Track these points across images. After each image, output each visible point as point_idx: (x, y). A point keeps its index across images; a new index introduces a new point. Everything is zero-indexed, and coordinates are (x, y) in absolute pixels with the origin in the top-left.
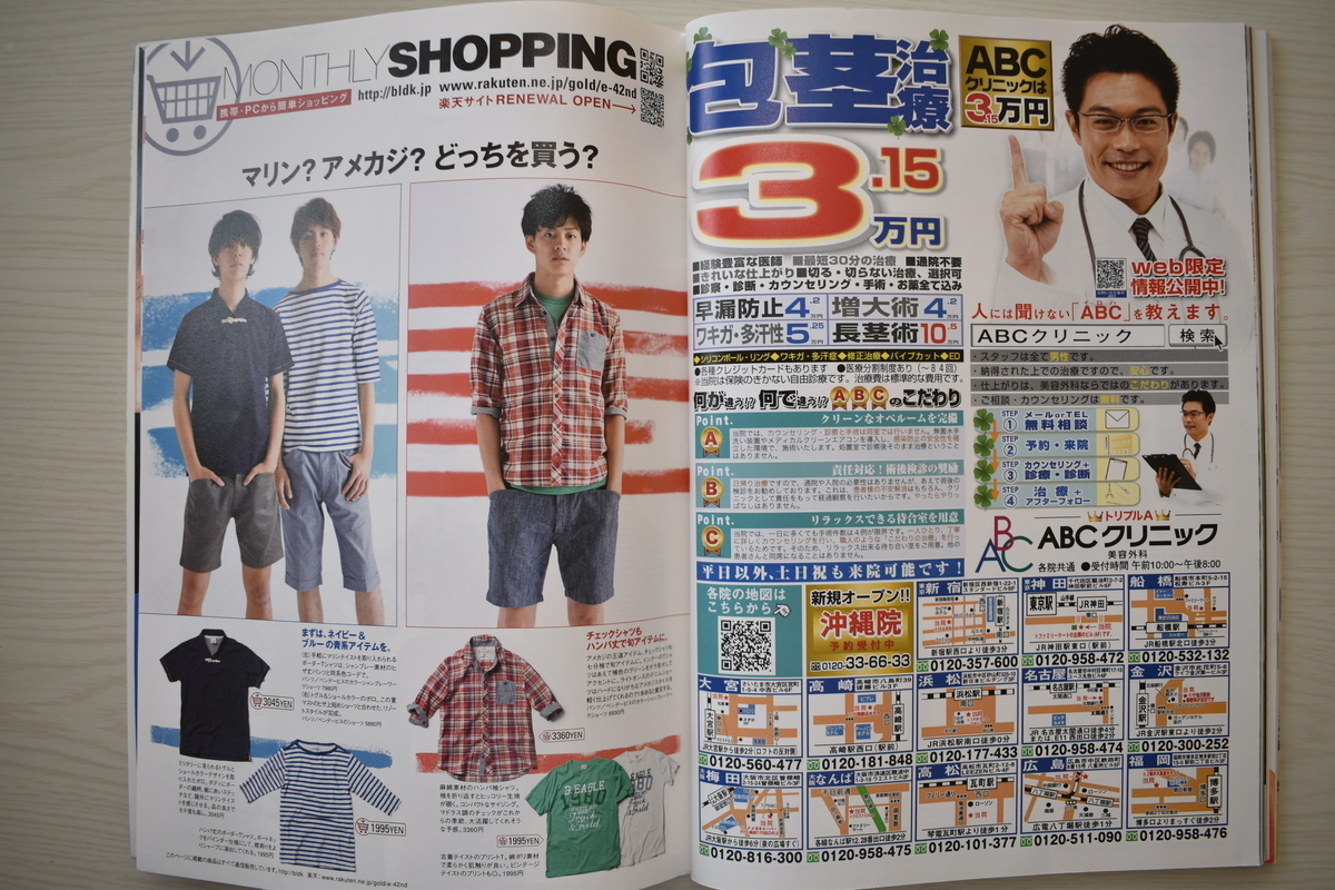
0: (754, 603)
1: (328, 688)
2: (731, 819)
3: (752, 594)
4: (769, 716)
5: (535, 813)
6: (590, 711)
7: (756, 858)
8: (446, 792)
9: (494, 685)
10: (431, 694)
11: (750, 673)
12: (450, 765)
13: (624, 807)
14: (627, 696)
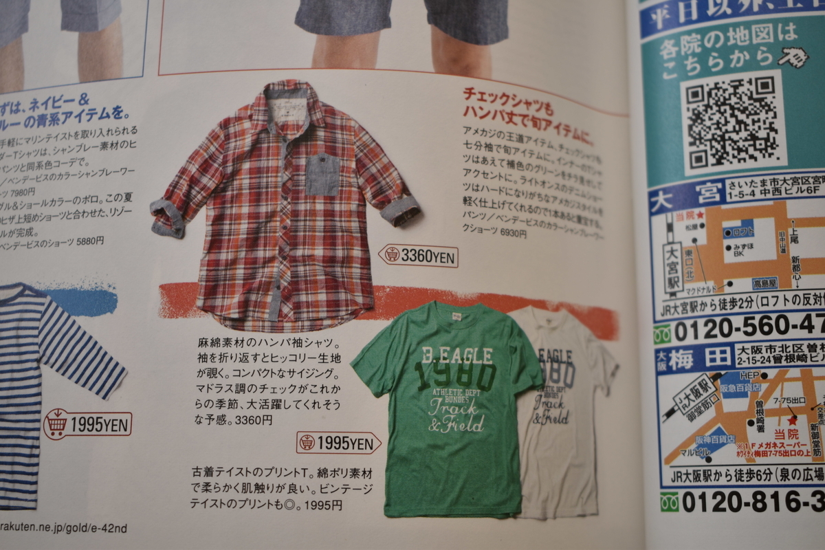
0: (742, 49)
1: (20, 193)
2: (719, 432)
3: (739, 36)
4: (781, 236)
5: (367, 392)
6: (468, 220)
7: (770, 502)
8: (208, 350)
9: (303, 162)
10: (193, 182)
11: (742, 166)
12: (218, 302)
13: (528, 405)
14: (531, 210)
